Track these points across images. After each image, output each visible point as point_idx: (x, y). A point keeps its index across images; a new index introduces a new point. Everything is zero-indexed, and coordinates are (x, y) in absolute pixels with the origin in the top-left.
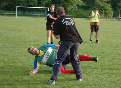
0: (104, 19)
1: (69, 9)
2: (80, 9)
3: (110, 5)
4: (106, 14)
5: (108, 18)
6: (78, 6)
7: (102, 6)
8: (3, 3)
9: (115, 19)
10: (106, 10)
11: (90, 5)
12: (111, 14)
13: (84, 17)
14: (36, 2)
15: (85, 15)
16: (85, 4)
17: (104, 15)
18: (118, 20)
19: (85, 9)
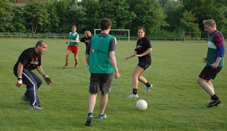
0: (191, 41)
1: (152, 31)
2: (163, 31)
3: (197, 25)
4: (192, 35)
5: (196, 40)
6: (162, 27)
7: (188, 26)
8: (81, 26)
9: (203, 41)
10: (192, 31)
11: (174, 26)
12: (198, 35)
13: (167, 40)
14: (115, 24)
15: (168, 37)
16: (169, 25)
17: (190, 37)
18: (207, 41)
19: (169, 31)
